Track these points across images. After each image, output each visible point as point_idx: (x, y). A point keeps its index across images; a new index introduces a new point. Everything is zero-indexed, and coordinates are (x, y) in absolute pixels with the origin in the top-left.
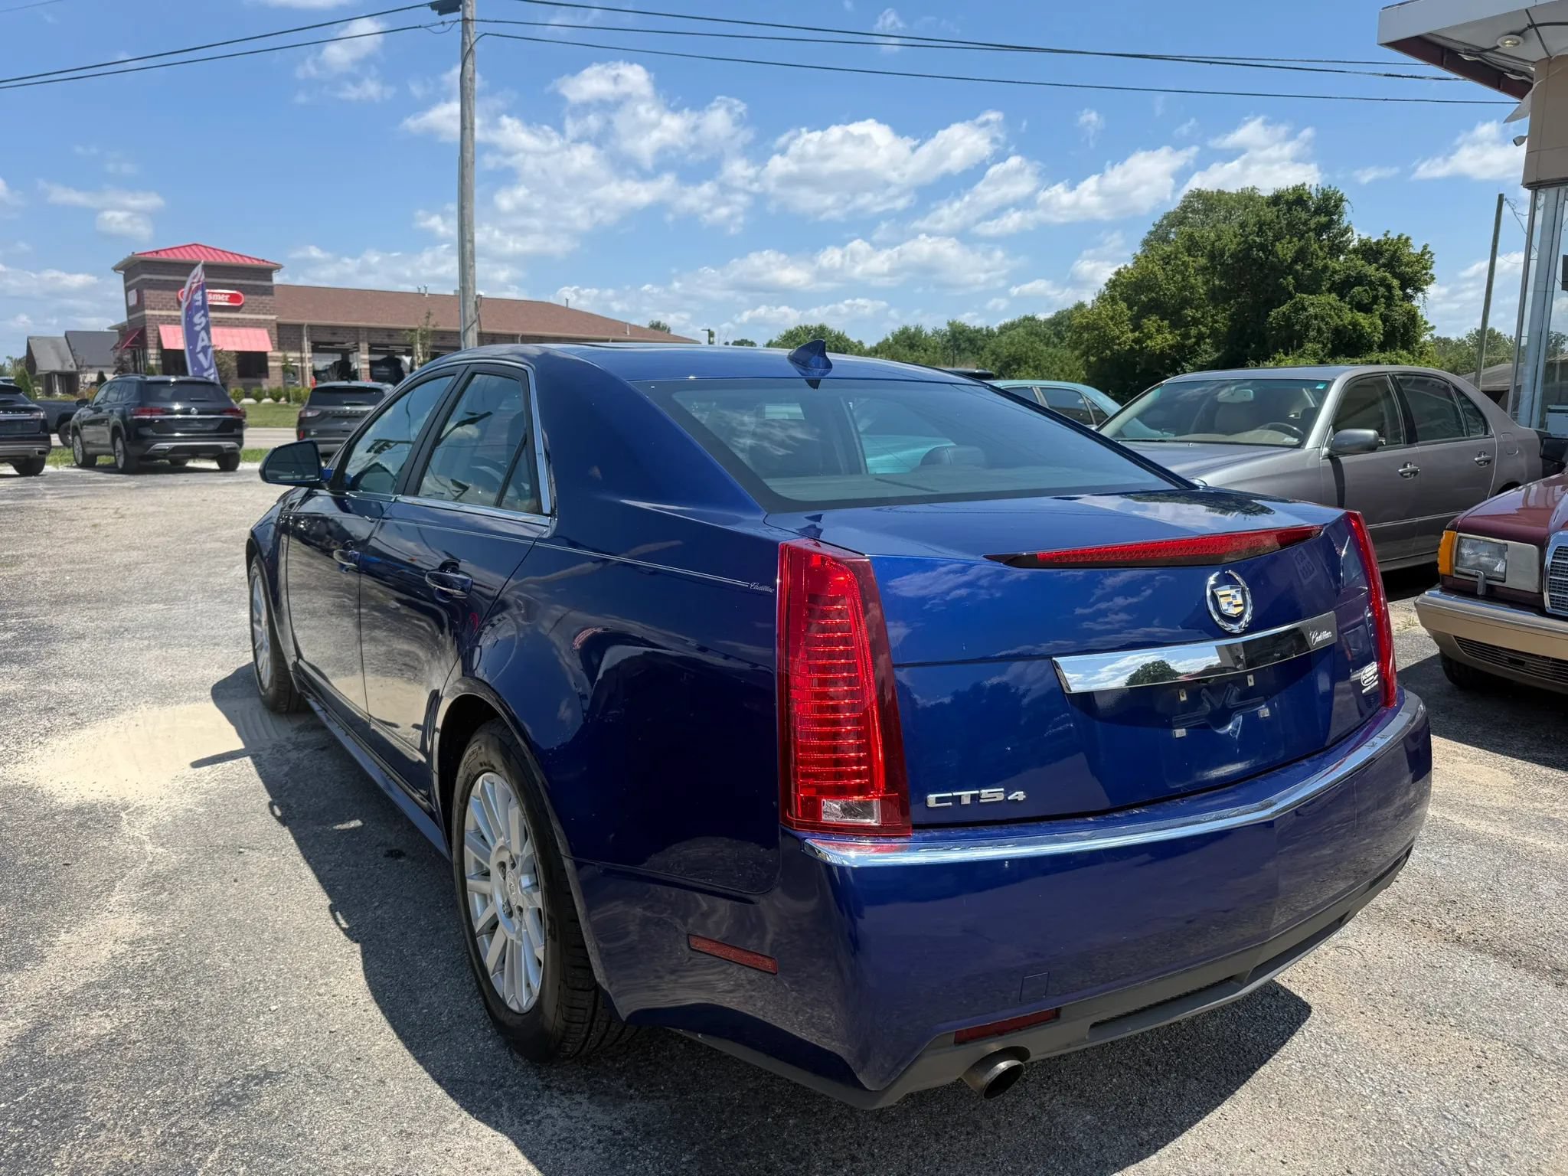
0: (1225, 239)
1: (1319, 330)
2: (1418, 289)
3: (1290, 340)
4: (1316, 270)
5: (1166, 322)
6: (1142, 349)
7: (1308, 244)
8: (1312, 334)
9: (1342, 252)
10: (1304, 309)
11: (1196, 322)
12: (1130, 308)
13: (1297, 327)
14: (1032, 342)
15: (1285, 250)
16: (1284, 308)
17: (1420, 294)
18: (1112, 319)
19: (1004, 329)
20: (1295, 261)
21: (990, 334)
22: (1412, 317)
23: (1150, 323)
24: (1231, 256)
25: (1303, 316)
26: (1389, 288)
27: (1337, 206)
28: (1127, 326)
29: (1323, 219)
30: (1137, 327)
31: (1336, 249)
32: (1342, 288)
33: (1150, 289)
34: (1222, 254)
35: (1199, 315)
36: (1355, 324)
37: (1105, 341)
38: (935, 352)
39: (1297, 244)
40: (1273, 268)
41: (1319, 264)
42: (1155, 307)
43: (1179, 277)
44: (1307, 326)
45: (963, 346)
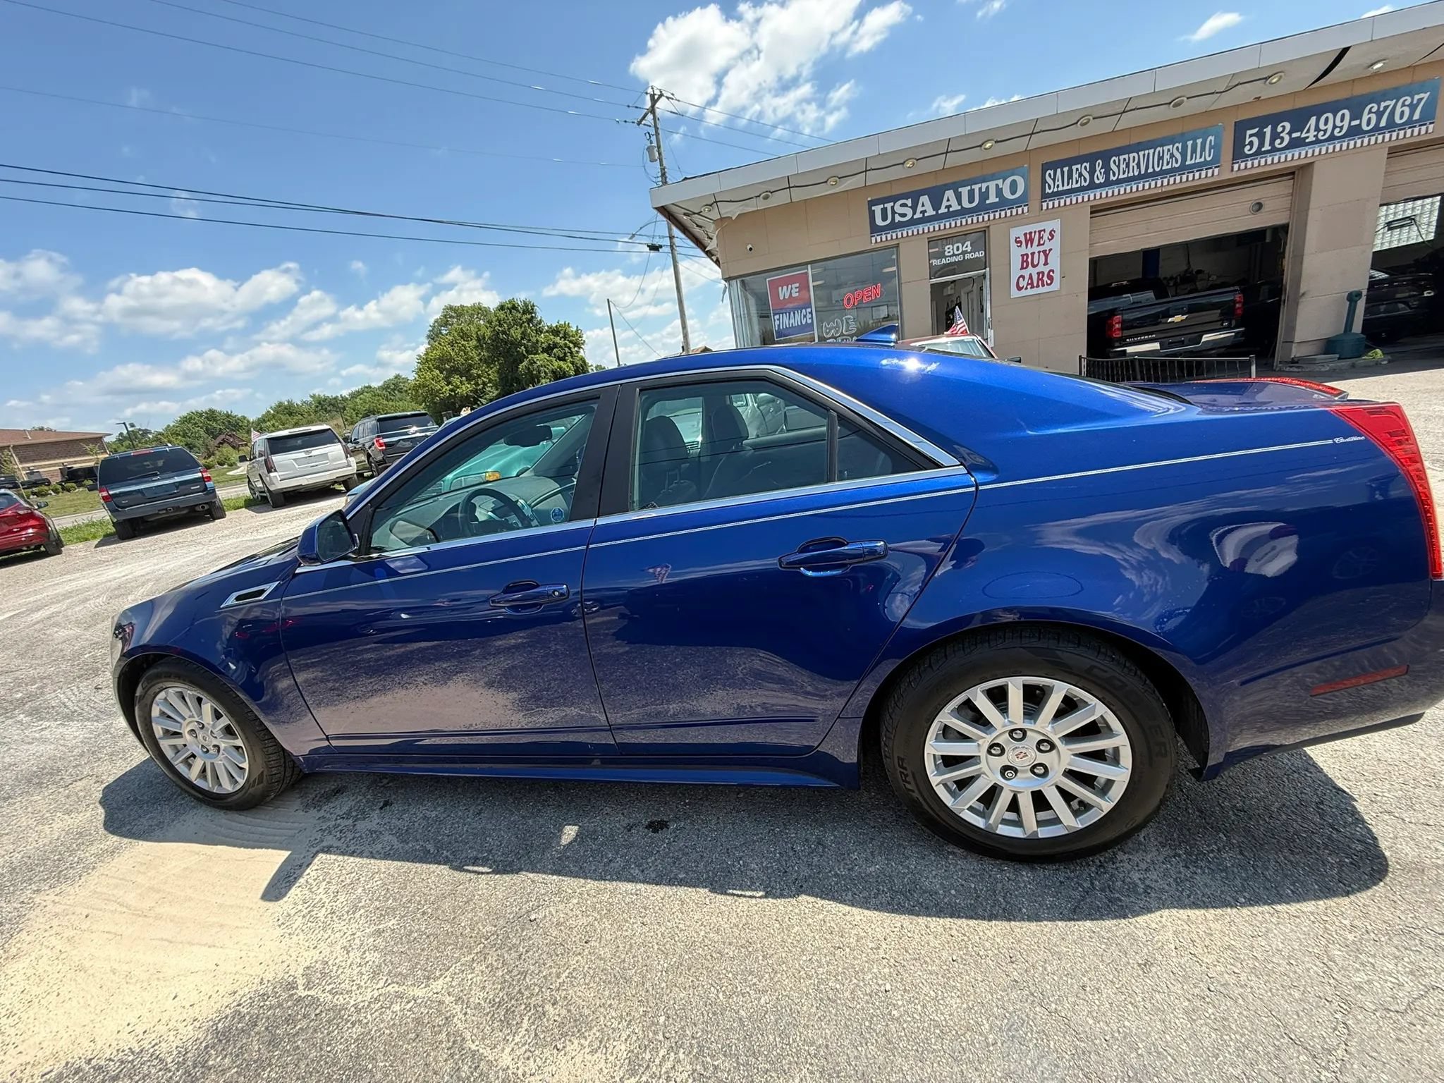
0: (483, 329)
1: (545, 372)
2: (580, 348)
3: (533, 379)
4: (533, 343)
5: (464, 378)
6: (456, 394)
7: (526, 330)
8: (543, 375)
9: (541, 332)
10: (535, 363)
11: (479, 376)
12: (441, 373)
13: (535, 372)
14: (378, 400)
15: (516, 333)
16: (524, 363)
17: (581, 350)
18: (433, 379)
19: (354, 395)
20: (522, 339)
21: (344, 399)
22: (583, 360)
23: (456, 379)
24: (489, 338)
25: (535, 366)
26: (569, 348)
27: (532, 309)
28: (443, 383)
29: (529, 316)
30: (449, 383)
31: (539, 331)
32: (549, 350)
33: (449, 361)
34: (484, 338)
35: (480, 372)
36: (560, 368)
37: (433, 393)
38: (310, 415)
39: (520, 331)
40: (512, 343)
41: (534, 340)
42: (454, 370)
43: (462, 353)
44: (539, 372)
45: (329, 409)
